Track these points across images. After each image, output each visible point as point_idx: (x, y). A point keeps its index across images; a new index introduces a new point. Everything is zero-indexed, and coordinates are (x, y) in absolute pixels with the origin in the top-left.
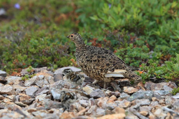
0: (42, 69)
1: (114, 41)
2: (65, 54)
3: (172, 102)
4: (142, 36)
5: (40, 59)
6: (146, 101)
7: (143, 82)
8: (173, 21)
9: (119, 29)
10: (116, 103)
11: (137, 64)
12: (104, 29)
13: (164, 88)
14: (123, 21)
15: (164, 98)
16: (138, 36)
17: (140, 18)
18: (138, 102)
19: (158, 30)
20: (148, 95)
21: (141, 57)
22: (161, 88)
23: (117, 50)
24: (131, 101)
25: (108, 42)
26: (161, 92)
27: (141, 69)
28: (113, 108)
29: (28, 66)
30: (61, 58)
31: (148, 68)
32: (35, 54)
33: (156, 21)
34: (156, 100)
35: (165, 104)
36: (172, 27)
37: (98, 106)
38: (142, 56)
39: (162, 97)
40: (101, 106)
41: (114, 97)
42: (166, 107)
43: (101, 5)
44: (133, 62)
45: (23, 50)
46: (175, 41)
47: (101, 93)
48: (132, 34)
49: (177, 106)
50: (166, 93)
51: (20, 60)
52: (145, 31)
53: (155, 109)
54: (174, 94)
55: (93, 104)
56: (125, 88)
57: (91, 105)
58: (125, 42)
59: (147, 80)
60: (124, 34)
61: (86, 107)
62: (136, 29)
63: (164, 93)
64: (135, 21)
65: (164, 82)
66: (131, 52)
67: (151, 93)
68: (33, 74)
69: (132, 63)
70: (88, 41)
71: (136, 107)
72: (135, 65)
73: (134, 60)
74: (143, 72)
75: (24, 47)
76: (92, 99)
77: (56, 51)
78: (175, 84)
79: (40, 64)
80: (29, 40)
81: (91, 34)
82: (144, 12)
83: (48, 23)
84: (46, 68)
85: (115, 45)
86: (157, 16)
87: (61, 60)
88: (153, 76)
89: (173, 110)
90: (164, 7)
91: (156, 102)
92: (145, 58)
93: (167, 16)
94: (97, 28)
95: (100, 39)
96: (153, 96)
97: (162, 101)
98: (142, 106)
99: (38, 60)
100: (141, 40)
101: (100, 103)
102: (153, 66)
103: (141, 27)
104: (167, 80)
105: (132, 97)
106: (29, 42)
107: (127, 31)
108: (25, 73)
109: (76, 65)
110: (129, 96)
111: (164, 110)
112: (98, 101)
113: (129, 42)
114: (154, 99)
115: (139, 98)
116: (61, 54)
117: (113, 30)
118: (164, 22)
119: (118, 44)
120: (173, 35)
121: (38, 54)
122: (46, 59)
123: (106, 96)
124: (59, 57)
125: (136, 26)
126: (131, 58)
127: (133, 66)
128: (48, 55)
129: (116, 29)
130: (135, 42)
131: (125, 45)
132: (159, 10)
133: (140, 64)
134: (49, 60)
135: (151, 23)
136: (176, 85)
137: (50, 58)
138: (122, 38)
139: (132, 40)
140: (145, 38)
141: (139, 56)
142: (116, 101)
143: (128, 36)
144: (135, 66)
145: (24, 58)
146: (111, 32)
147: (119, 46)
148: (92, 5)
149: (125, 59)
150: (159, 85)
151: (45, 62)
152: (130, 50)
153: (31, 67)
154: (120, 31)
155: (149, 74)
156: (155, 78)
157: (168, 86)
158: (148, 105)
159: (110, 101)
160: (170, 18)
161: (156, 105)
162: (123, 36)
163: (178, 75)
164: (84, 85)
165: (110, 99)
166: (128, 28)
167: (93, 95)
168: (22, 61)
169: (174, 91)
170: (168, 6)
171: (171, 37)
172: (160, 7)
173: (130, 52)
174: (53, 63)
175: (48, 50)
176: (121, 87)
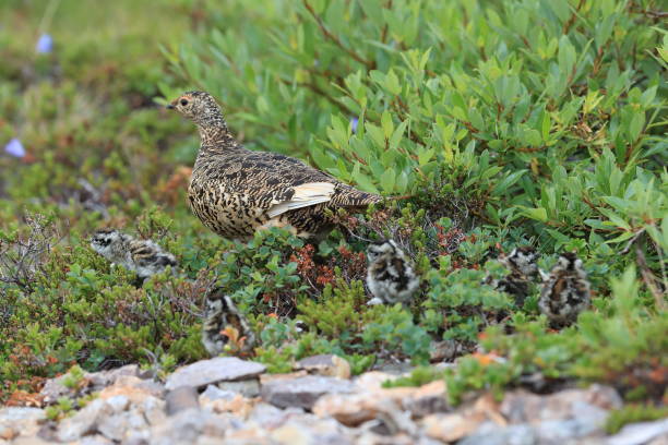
0: (121, 374)
2: (200, 312)
4: (482, 228)
5: (110, 338)
7: (495, 395)
8: (593, 161)
9: (393, 206)
11: (469, 331)
13: (575, 412)
16: (467, 228)
17: (468, 160)
20: (516, 441)
21: (481, 305)
22: (563, 414)
25: (358, 256)
26: (564, 427)
29: (67, 366)
30: (188, 330)
31: (510, 342)
32: (90, 319)
33: (528, 167)
36: (591, 185)
38: (484, 302)
43: (322, 121)
44: (454, 324)
45: (45, 308)
46: (606, 235)
48: (443, 221)
50: (584, 431)
51: (36, 345)
52: (489, 209)
54: (614, 428)
56: (433, 423)
58: (420, 252)
59: (511, 386)
60: (410, 225)
63: (577, 428)
64: (452, 171)
66: (443, 290)
67: (527, 432)
68: (88, 393)
69: (448, 327)
70: (284, 260)
72: (464, 334)
73: (456, 317)
74: (493, 360)
75: (49, 298)
77: (167, 302)
79: (112, 357)
80: (65, 269)
82: (482, 136)
83: (132, 204)
84: (133, 367)
86: (530, 150)
87: (185, 336)
88: (532, 368)
90: (555, 115)
92: (496, 307)
93: (568, 146)
95: (327, 248)
99: (101, 343)
102: (529, 335)
103: (474, 195)
104: (585, 381)
106: (64, 279)
108: (58, 392)
116: (188, 312)
117: (372, 215)
118: (559, 168)
120: (596, 215)
121: (103, 318)
122: (133, 334)
124: (178, 324)
125: (457, 193)
126: (447, 310)
127: (456, 339)
128: (137, 321)
130: (456, 250)
131: (419, 264)
132: (538, 127)
133: (481, 328)
134: (143, 338)
135: (512, 178)
137: (146, 330)
138: (405, 240)
139: (444, 243)
141: (474, 301)
144: (464, 338)
145: (52, 338)
146: (363, 221)
149: (424, 316)
150: (557, 402)
151: (129, 348)
152: (438, 282)
153: (77, 367)
154: (397, 214)
155: (515, 365)
156: (538, 376)
157: (591, 402)
160: (582, 151)
162: (409, 231)
163: (623, 359)
164: (279, 422)
166: (425, 202)
168: (43, 349)
169: (615, 419)
170: (572, 109)
171: (591, 222)
172: (541, 116)
173: (438, 288)
174: (159, 347)
175: (138, 301)
176: (415, 418)
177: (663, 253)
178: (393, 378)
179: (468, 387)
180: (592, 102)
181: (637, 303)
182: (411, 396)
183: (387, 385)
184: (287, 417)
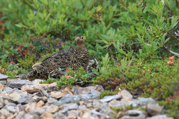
1: (40, 46)
3: (100, 106)
4: (68, 41)
6: (73, 106)
7: (70, 86)
8: (99, 25)
9: (45, 34)
10: (44, 108)
12: (30, 35)
13: (91, 92)
14: (49, 27)
15: (92, 102)
16: (64, 41)
17: (65, 23)
18: (66, 106)
19: (84, 34)
20: (75, 99)
22: (88, 92)
23: (43, 56)
24: (59, 106)
25: (34, 47)
26: (88, 96)
27: (68, 73)
28: (41, 113)
31: (75, 73)
33: (81, 25)
34: (84, 104)
35: (93, 107)
36: (98, 31)
37: (26, 112)
39: (90, 100)
40: (29, 112)
41: (41, 102)
42: (94, 111)
43: (26, 11)
46: (101, 44)
47: (28, 99)
48: (58, 39)
49: (105, 109)
50: (94, 97)
52: (70, 36)
53: (83, 112)
54: (102, 97)
55: (21, 110)
56: (53, 93)
57: (20, 111)
58: (51, 47)
59: (74, 84)
60: (49, 40)
61: (14, 113)
62: (61, 35)
63: (92, 96)
64: (61, 26)
65: (91, 86)
67: (78, 97)
70: (14, 48)
71: (64, 111)
74: (70, 77)
76: (20, 105)
78: (102, 87)
81: (17, 40)
82: (69, 17)
85: (42, 50)
86: (82, 21)
88: (80, 80)
89: (101, 113)
90: (89, 12)
91: (84, 106)
93: (92, 20)
94: (23, 34)
95: (26, 45)
96: (81, 100)
97: (89, 105)
98: (69, 110)
100: (67, 45)
101: (28, 109)
102: (80, 70)
103: (66, 32)
104: (95, 84)
105: (60, 102)
107: (53, 37)
109: (2, 72)
110: (57, 101)
111: (92, 114)
112: (26, 107)
113: (55, 47)
114: (81, 103)
115: (67, 103)
117: (39, 36)
118: (90, 26)
119: (44, 49)
120: (99, 38)
123: (33, 102)
125: (62, 32)
129: (41, 34)
130: (61, 47)
131: (51, 50)
132: (84, 15)
135: (77, 28)
136: (103, 89)
138: (47, 44)
139: (58, 45)
140: (71, 43)
142: (44, 107)
143: (54, 41)
146: (36, 38)
147: (45, 52)
148: (17, 12)
150: (87, 89)
154: (46, 37)
155: (76, 79)
156: (82, 82)
157: (96, 89)
158: (76, 109)
159: (38, 106)
160: (96, 22)
161: (83, 109)
162: (49, 41)
163: (105, 78)
164: (12, 92)
165: (38, 104)
166: (53, 34)
167: (21, 101)
169: (102, 94)
170: (93, 10)
171: (97, 41)
172: (85, 12)
176: (48, 92)
177: (116, 50)
178: (43, 81)
179: (63, 84)
180: (99, 8)
181: (109, 63)
182: (47, 86)
183: (41, 83)
184: (14, 90)
